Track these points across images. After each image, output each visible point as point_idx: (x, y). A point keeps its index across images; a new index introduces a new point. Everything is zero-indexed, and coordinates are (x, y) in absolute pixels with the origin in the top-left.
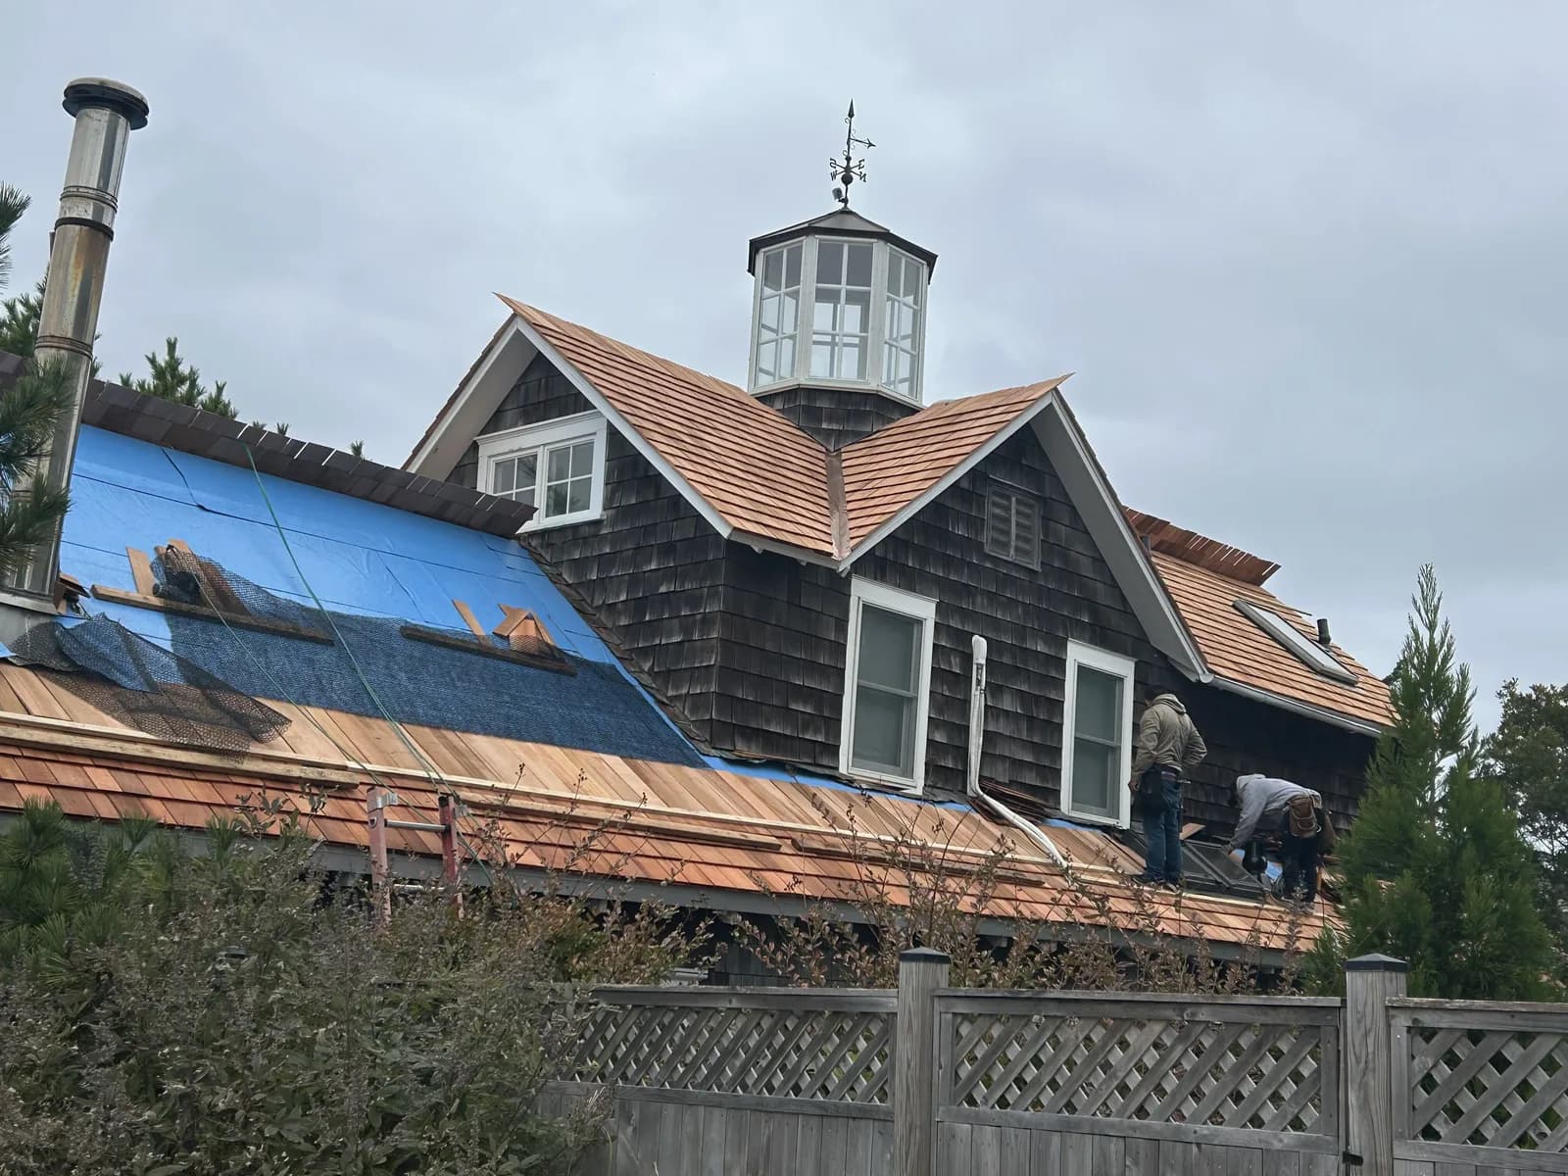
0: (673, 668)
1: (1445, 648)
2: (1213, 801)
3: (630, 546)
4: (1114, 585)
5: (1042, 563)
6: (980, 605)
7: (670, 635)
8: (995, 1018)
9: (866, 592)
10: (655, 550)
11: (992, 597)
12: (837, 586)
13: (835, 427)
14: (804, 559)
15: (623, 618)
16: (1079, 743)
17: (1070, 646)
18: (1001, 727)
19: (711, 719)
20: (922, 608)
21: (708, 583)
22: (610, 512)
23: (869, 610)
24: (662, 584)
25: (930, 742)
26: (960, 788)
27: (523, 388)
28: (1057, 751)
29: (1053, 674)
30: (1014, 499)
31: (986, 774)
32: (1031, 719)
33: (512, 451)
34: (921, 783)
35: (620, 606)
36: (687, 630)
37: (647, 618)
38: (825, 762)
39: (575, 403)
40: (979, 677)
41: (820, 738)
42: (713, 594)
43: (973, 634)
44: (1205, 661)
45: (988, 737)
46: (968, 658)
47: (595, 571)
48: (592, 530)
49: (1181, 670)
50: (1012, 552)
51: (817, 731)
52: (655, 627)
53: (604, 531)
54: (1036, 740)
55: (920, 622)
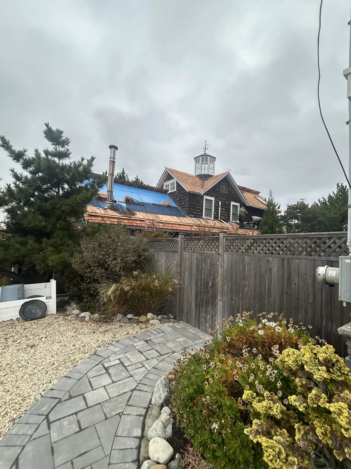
0: (183, 207)
1: (273, 199)
2: (249, 219)
3: (179, 194)
4: (236, 195)
5: (228, 193)
6: (220, 198)
8: (188, 241)
9: (205, 197)
10: (181, 194)
11: (221, 197)
12: (202, 197)
13: (204, 179)
14: (197, 194)
15: (178, 202)
16: (233, 213)
17: (231, 202)
18: (223, 212)
19: (187, 212)
20: (213, 199)
22: (177, 190)
23: (206, 199)
24: (182, 198)
25: (214, 214)
26: (218, 219)
27: (167, 177)
28: (230, 214)
29: (229, 206)
30: (224, 185)
31: (221, 217)
32: (227, 211)
33: (167, 184)
34: (213, 218)
35: (178, 200)
36: (185, 202)
38: (201, 217)
39: (172, 178)
40: (220, 206)
41: (200, 214)
42: (187, 198)
43: (219, 201)
44: (248, 203)
45: (221, 213)
46: (218, 204)
47: (175, 197)
48: (175, 192)
49: (245, 204)
50: (224, 192)
52: (182, 202)
54: (227, 213)
55: (212, 200)
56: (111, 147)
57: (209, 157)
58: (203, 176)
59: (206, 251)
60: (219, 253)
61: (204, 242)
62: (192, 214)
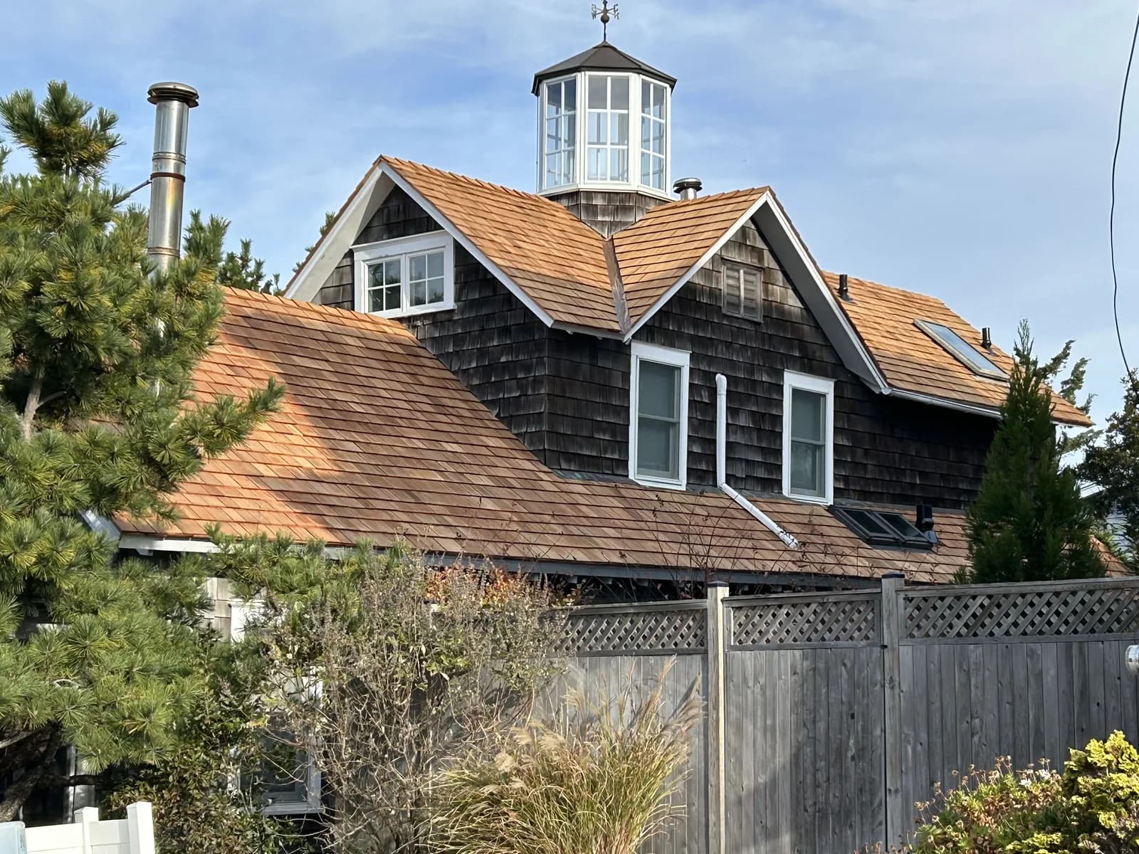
0: (514, 414)
2: (895, 479)
3: (476, 328)
4: (817, 327)
5: (764, 316)
6: (721, 353)
7: (510, 392)
9: (643, 352)
10: (496, 331)
11: (728, 345)
12: (623, 351)
13: (607, 219)
14: (600, 335)
15: (475, 379)
16: (794, 444)
17: (786, 374)
18: (738, 438)
19: (545, 449)
20: (680, 358)
21: (536, 355)
22: (460, 303)
23: (644, 365)
24: (502, 355)
25: (690, 453)
26: (711, 483)
27: (386, 211)
28: (779, 452)
29: (775, 397)
30: (742, 271)
31: (730, 473)
32: (759, 430)
33: (381, 257)
34: (685, 482)
35: (472, 371)
36: (520, 386)
37: (493, 379)
38: (620, 472)
39: (427, 225)
40: (722, 404)
41: (616, 457)
42: (540, 363)
43: (716, 373)
44: (885, 378)
45: (729, 445)
46: (713, 392)
47: (452, 346)
48: (447, 316)
49: (868, 385)
50: (742, 310)
51: (612, 453)
52: (499, 386)
53: (456, 318)
54: (764, 445)
55: (679, 369)
56: (161, 95)
57: (636, 75)
58: (598, 201)
59: (830, 640)
60: (885, 644)
61: (822, 611)
62: (570, 457)
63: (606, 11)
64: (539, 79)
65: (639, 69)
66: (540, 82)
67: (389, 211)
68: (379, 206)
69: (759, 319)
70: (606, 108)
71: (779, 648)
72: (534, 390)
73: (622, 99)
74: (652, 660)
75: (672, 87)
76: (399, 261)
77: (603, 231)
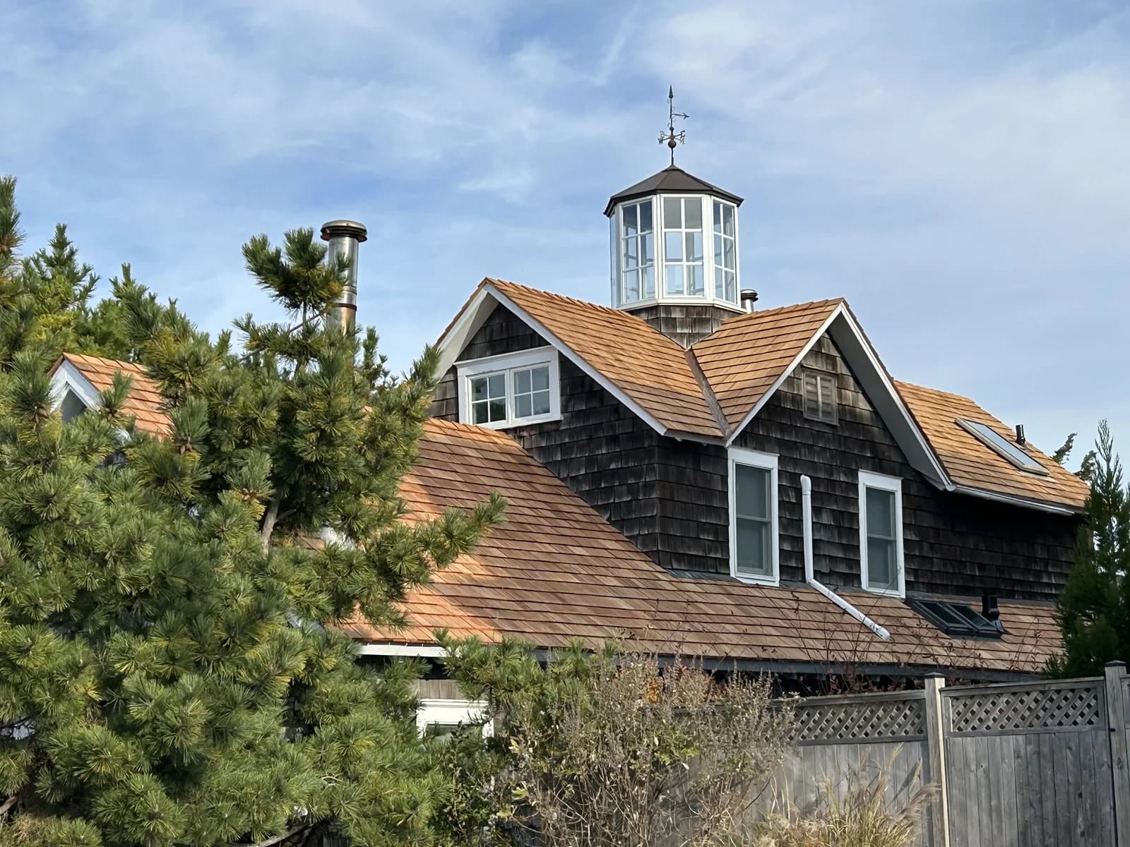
0: (626, 518)
1: (1117, 473)
2: (957, 571)
3: (584, 437)
4: (885, 428)
5: (840, 420)
6: (805, 456)
7: (620, 497)
9: (738, 456)
10: (604, 440)
11: (810, 447)
12: (722, 455)
13: (686, 331)
14: (705, 442)
15: (584, 486)
16: (870, 540)
17: (860, 474)
18: (822, 536)
19: (658, 550)
20: (769, 461)
21: (646, 462)
22: (566, 414)
23: (740, 468)
24: (611, 463)
25: (781, 550)
26: (800, 579)
27: (488, 328)
28: (857, 548)
29: (851, 495)
30: (819, 378)
31: (816, 569)
32: (839, 527)
33: (484, 373)
34: (778, 578)
35: (580, 478)
36: (632, 490)
37: (603, 485)
38: (723, 571)
39: (534, 340)
40: (807, 504)
41: (719, 556)
42: (651, 469)
43: (801, 474)
44: (949, 475)
45: (816, 543)
46: (799, 492)
47: (559, 455)
48: (553, 427)
49: (931, 482)
50: (820, 415)
51: (716, 552)
52: (609, 491)
53: (563, 428)
54: (844, 542)
55: (769, 471)
56: (334, 233)
57: (708, 196)
58: (677, 315)
59: (1051, 725)
60: (1112, 727)
61: (1043, 698)
62: (680, 557)
63: (672, 137)
64: (615, 201)
65: (711, 191)
66: (615, 204)
67: (492, 331)
68: (482, 324)
69: (836, 423)
70: (680, 228)
71: (1001, 734)
72: (645, 495)
73: (695, 219)
74: (869, 748)
75: (738, 206)
76: (503, 376)
77: (682, 342)
